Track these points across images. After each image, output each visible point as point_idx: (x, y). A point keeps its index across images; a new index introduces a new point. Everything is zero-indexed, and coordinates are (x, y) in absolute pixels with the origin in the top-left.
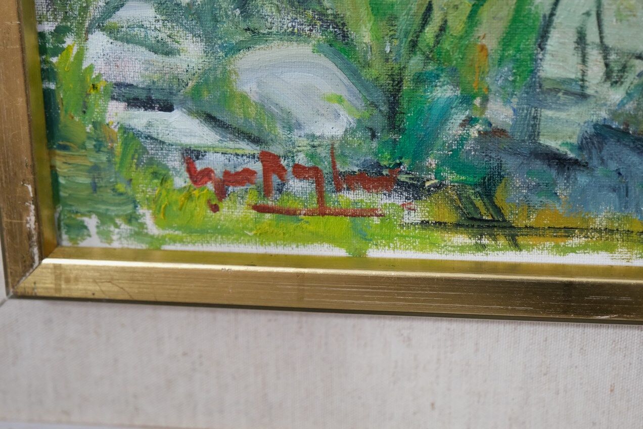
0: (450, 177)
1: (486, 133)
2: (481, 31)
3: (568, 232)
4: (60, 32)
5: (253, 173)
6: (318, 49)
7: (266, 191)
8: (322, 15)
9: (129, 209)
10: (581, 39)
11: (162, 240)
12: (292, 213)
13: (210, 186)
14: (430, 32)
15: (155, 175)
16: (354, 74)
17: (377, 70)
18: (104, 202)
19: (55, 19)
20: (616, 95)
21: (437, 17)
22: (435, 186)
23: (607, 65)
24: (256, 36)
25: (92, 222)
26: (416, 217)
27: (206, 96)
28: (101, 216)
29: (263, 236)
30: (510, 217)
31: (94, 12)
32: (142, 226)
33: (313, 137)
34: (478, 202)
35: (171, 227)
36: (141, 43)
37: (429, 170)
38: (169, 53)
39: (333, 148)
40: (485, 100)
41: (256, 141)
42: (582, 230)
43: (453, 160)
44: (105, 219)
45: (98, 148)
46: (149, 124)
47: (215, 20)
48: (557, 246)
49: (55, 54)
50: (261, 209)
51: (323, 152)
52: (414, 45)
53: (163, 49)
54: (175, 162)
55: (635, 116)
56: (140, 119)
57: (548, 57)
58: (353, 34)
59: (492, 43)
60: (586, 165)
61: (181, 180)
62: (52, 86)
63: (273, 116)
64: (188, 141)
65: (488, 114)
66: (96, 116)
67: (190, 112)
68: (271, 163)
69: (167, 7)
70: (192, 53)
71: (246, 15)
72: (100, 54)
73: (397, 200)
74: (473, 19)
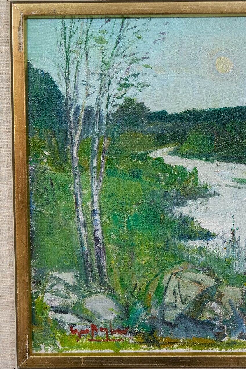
0: (142, 330)
1: (151, 317)
2: (149, 291)
3: (173, 343)
4: (37, 293)
5: (89, 330)
6: (107, 296)
7: (92, 335)
8: (108, 287)
9: (53, 341)
10: (175, 292)
11: (63, 350)
12: (99, 341)
13: (77, 334)
15: (61, 331)
16: (116, 303)
17: (123, 301)
18: (46, 340)
19: (36, 289)
20: (184, 307)
21: (138, 287)
22: (138, 332)
23: (181, 299)
24: (91, 293)
25: (43, 346)
26: (132, 341)
27: (77, 310)
28: (45, 344)
29: (91, 348)
30: (158, 340)
31: (47, 287)
32: (57, 346)
33: (105, 320)
34: (149, 336)
35: (65, 346)
36: (59, 295)
37: (136, 328)
38: (67, 298)
39: (111, 323)
40: (151, 309)
41: (90, 321)
42: (177, 343)
43: (143, 325)
44: (46, 344)
45: (46, 325)
46: (61, 318)
47: (80, 289)
48: (170, 347)
49: (35, 298)
50: (91, 340)
51: (108, 324)
52: (132, 295)
53: (65, 297)
54: (67, 328)
55: (189, 312)
56: (58, 316)
57: (166, 297)
58: (116, 292)
59: (152, 294)
60: (177, 325)
61: (69, 333)
62: (34, 308)
63: (95, 315)
64: (71, 322)
65: (151, 312)
66: (46, 316)
67: (72, 314)
68: (94, 327)
69: (67, 286)
70: (73, 298)
71: (88, 288)
72: (48, 298)
73: (128, 336)
74: (147, 288)
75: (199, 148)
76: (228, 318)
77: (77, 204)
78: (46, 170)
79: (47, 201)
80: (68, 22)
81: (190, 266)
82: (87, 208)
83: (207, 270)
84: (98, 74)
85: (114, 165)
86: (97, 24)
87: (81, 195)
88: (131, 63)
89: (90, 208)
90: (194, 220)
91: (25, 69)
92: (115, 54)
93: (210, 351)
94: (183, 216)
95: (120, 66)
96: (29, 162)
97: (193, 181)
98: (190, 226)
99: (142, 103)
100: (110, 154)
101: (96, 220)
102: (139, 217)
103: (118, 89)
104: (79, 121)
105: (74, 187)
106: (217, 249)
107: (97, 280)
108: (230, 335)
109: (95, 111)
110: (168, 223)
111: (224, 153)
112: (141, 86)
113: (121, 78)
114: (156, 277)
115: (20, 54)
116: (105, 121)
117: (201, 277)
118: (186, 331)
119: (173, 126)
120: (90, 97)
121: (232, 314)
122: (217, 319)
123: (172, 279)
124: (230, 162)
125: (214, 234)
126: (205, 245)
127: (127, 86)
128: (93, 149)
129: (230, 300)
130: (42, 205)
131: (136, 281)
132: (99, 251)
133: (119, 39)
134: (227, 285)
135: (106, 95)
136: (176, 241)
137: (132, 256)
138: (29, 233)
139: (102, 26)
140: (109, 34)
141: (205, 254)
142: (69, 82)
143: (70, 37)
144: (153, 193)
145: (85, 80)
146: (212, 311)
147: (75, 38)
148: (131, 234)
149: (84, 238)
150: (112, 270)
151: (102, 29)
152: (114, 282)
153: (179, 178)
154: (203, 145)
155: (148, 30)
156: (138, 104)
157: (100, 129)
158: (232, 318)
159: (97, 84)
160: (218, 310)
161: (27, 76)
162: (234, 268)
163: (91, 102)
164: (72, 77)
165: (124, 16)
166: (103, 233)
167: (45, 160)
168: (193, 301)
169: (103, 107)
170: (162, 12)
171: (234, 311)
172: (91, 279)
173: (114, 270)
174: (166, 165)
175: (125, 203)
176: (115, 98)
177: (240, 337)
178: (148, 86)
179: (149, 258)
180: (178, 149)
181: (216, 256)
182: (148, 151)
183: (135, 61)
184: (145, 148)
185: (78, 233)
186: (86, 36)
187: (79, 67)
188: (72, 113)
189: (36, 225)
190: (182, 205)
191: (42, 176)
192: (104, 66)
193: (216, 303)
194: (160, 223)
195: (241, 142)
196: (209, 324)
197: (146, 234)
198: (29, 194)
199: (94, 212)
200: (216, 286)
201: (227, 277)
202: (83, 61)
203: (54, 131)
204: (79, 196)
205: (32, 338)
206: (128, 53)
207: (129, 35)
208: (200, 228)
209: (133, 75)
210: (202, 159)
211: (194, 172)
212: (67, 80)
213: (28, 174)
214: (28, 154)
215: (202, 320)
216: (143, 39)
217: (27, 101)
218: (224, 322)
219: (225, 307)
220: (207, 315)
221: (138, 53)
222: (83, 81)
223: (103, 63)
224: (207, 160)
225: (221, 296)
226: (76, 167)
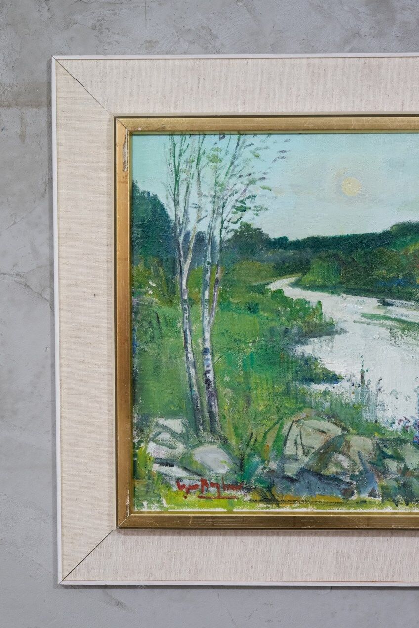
0: (259, 485)
1: (269, 471)
2: (267, 441)
3: (294, 502)
4: (140, 442)
5: (198, 485)
6: (219, 447)
7: (202, 491)
8: (221, 437)
9: (158, 498)
10: (296, 443)
11: (168, 508)
12: (210, 498)
13: (184, 490)
14: (252, 441)
15: (167, 487)
16: (230, 454)
17: (237, 453)
18: (150, 496)
19: (139, 438)
20: (307, 459)
21: (254, 437)
22: (254, 488)
23: (304, 450)
24: (201, 443)
25: (145, 503)
26: (248, 498)
27: (184, 462)
28: (148, 501)
29: (201, 506)
30: (277, 498)
31: (151, 436)
32: (162, 504)
33: (217, 474)
34: (267, 493)
35: (171, 504)
36: (165, 446)
37: (252, 483)
38: (174, 448)
39: (223, 477)
40: (269, 461)
41: (199, 475)
42: (298, 501)
43: (259, 480)
44: (150, 502)
45: (149, 479)
46: (166, 471)
47: (188, 438)
48: (291, 506)
49: (138, 449)
50: (200, 497)
51: (220, 478)
52: (248, 445)
53: (172, 447)
54: (173, 482)
55: (312, 466)
56: (163, 469)
57: (287, 448)
58: (230, 442)
59: (270, 445)
60: (299, 481)
61: (175, 489)
62: (136, 459)
63: (205, 467)
64: (178, 476)
65: (269, 466)
66: (149, 468)
67: (179, 467)
68: (204, 482)
69: (174, 434)
70: (181, 448)
71: (198, 436)
72: (152, 449)
73: (242, 493)
74: (265, 437)
75: (323, 279)
76: (357, 473)
77: (186, 342)
78: (151, 303)
79: (153, 338)
80: (178, 139)
81: (313, 412)
82: (198, 346)
83: (333, 417)
84: (211, 196)
85: (228, 298)
86: (210, 141)
87: (190, 331)
88: (248, 185)
89: (201, 346)
90: (318, 361)
91: (130, 191)
92: (230, 174)
93: (336, 510)
94: (306, 355)
95: (235, 188)
96: (132, 294)
97: (317, 316)
98: (314, 368)
99: (260, 229)
100: (224, 286)
101: (208, 360)
102: (256, 357)
103: (234, 213)
104: (189, 248)
105: (183, 323)
106: (344, 394)
107: (208, 428)
108: (359, 493)
109: (207, 237)
110: (288, 363)
111: (352, 285)
112: (258, 209)
113: (237, 201)
114: (274, 424)
115: (124, 173)
116: (218, 248)
117: (326, 425)
118: (310, 488)
119: (295, 254)
120: (201, 221)
121: (361, 468)
122: (344, 474)
123: (293, 428)
124: (360, 294)
125: (340, 376)
126: (331, 389)
127: (243, 210)
128: (204, 280)
129: (359, 452)
130: (146, 342)
131: (252, 429)
132: (211, 395)
133: (235, 157)
134: (355, 434)
135: (220, 220)
136: (297, 384)
137: (248, 401)
138: (132, 374)
139: (216, 143)
140: (224, 152)
141: (331, 399)
142: (178, 204)
143: (180, 155)
144: (272, 329)
145: (197, 203)
146: (338, 464)
147: (185, 157)
148: (247, 376)
149: (194, 380)
150: (224, 417)
151: (216, 146)
152: (228, 431)
153: (301, 313)
154: (329, 276)
155: (267, 148)
156: (256, 229)
157: (213, 257)
158: (361, 473)
159: (209, 207)
160: (346, 463)
161: (132, 198)
162: (364, 415)
163: (203, 227)
164: (181, 200)
165: (241, 132)
166: (215, 375)
167: (151, 292)
168: (318, 452)
169: (216, 232)
170: (283, 128)
171: (364, 465)
172: (201, 427)
173: (227, 417)
174: (286, 298)
175: (240, 341)
176: (230, 223)
177: (371, 495)
178: (266, 209)
179: (267, 403)
180: (300, 280)
181: (343, 401)
182: (266, 282)
183: (253, 182)
184: (262, 279)
185: (187, 375)
186: (197, 154)
187: (190, 188)
188: (181, 239)
189: (140, 365)
190: (304, 343)
191: (146, 310)
192: (218, 188)
193: (343, 455)
194: (280, 364)
195: (371, 273)
196: (334, 480)
197: (263, 376)
198: (133, 330)
199: (205, 351)
200: (343, 435)
201: (355, 425)
202: (194, 182)
203: (161, 260)
204: (188, 332)
205: (133, 494)
206: (244, 173)
207: (246, 153)
208: (325, 369)
209: (250, 197)
210: (327, 292)
211: (318, 307)
212: (176, 202)
213: (132, 307)
214: (132, 285)
215: (328, 474)
216: (262, 158)
217: (131, 226)
218: (353, 477)
219: (353, 461)
220: (333, 470)
221: (255, 173)
222: (194, 204)
223: (216, 184)
224: (332, 293)
225: (349, 447)
226: (185, 300)
